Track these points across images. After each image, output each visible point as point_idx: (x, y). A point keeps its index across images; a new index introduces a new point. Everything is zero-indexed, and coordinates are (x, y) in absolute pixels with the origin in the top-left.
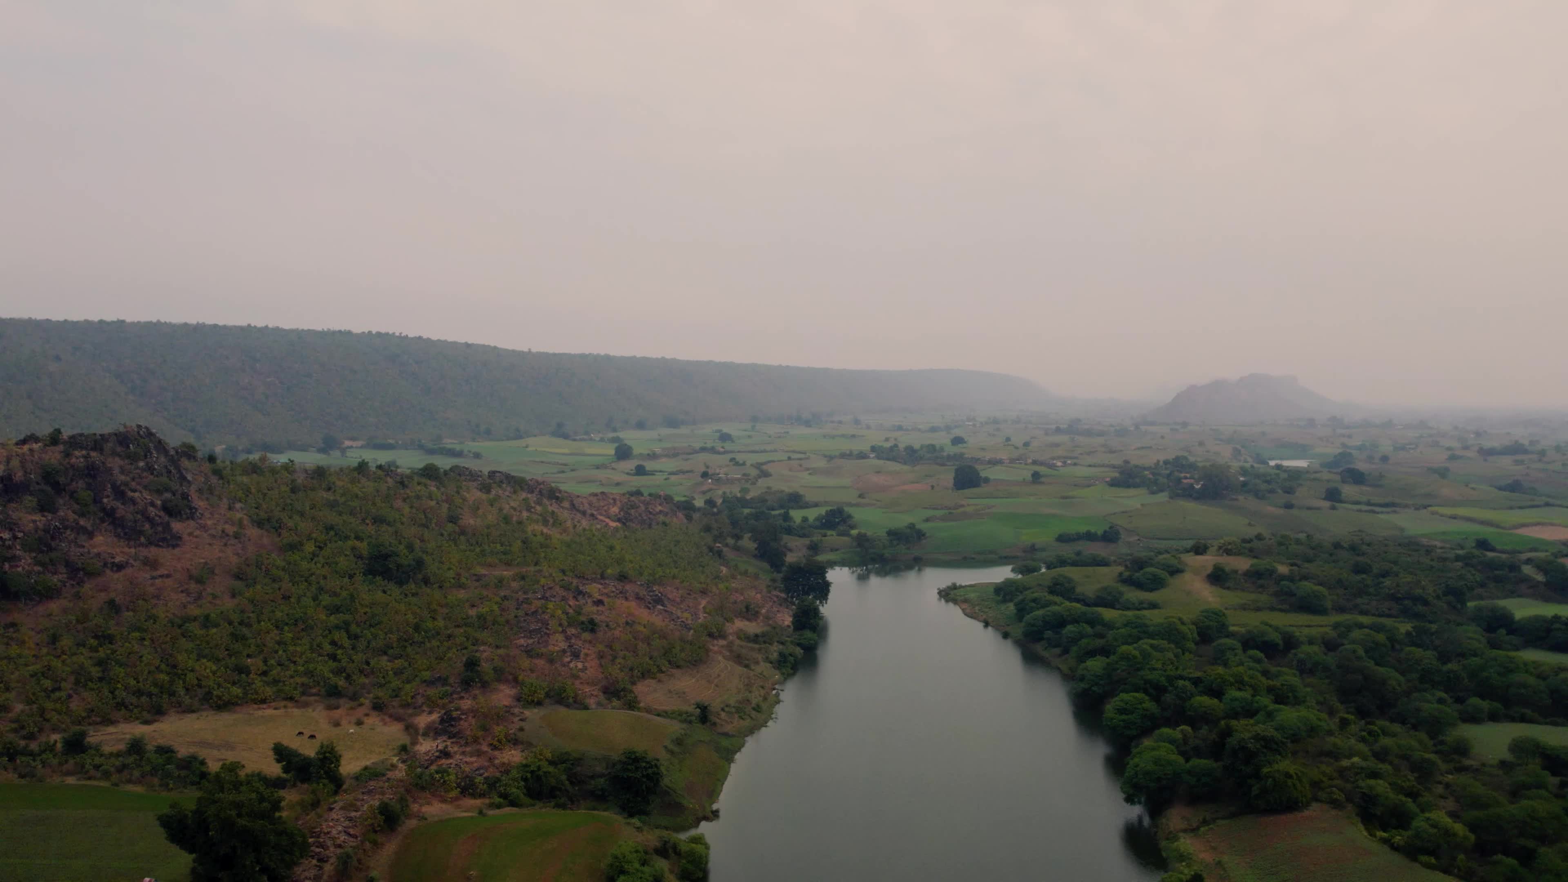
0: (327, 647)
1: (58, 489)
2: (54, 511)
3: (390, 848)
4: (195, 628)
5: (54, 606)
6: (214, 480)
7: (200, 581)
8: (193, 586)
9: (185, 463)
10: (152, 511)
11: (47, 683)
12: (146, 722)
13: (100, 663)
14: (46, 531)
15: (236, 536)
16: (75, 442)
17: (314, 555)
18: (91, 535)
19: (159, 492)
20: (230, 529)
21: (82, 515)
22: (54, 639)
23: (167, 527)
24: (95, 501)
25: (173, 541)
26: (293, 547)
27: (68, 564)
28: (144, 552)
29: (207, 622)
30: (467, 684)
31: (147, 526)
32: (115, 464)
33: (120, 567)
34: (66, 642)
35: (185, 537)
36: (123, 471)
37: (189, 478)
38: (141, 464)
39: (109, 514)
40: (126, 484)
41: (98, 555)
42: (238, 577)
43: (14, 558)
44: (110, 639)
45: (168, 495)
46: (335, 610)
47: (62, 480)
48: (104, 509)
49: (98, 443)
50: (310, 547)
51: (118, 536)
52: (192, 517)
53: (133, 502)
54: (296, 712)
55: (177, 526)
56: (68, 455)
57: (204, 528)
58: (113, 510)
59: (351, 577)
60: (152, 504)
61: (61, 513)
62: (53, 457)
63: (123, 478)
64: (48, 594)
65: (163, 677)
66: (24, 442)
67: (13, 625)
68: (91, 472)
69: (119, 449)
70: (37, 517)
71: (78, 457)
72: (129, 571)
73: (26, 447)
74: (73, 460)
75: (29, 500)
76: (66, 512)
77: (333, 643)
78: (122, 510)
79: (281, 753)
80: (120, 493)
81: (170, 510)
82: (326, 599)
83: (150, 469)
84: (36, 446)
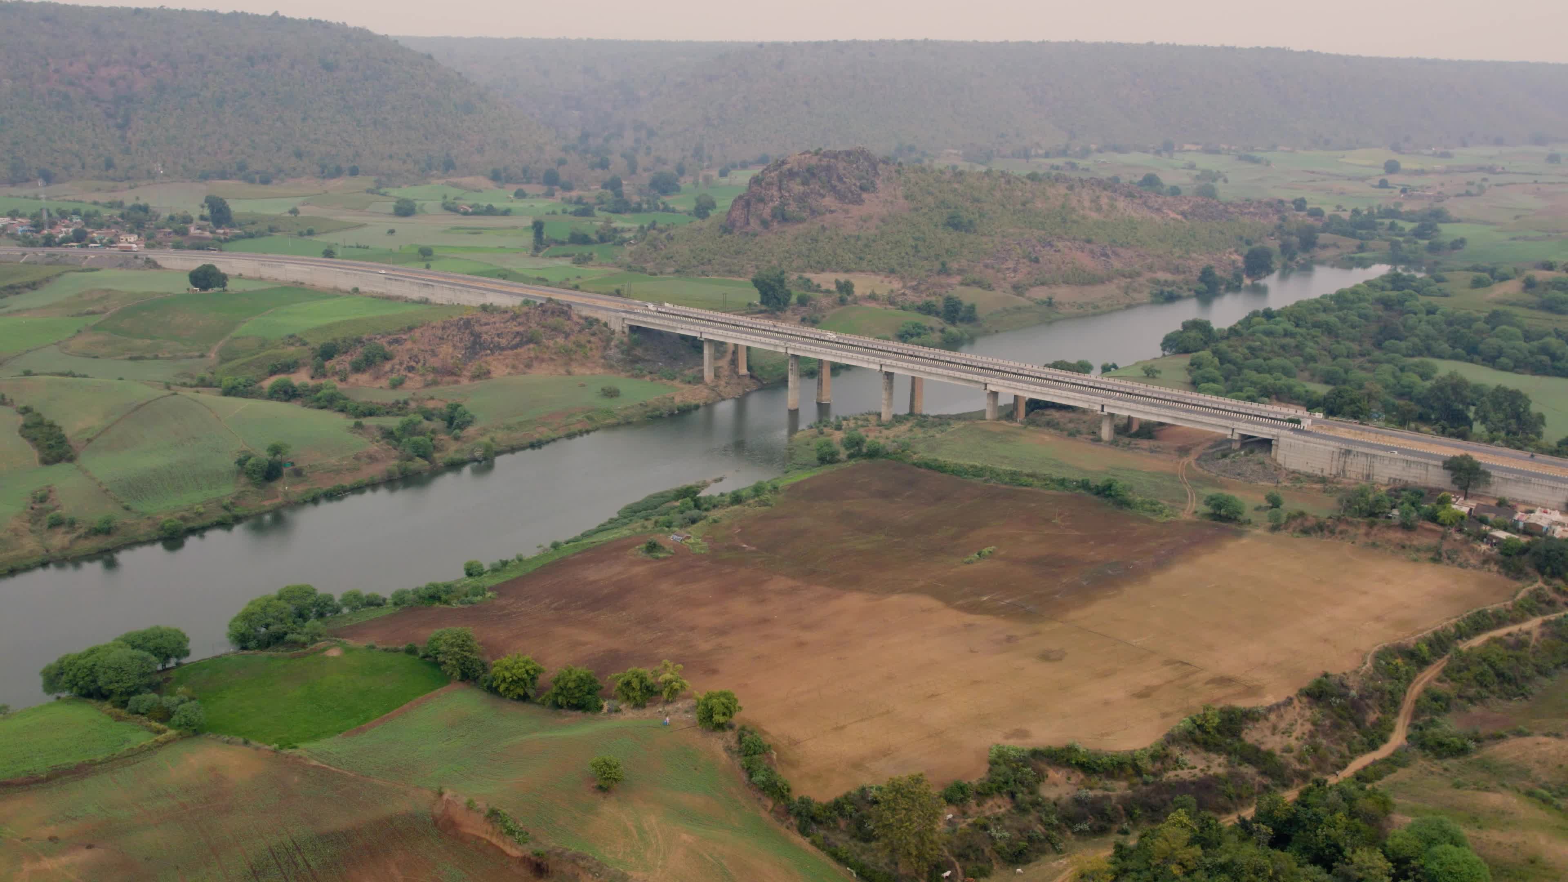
0: (903, 254)
1: (813, 175)
2: (808, 185)
3: (838, 309)
4: (852, 241)
5: (800, 226)
6: (894, 175)
7: (865, 221)
8: (861, 223)
9: (881, 166)
10: (853, 188)
11: (788, 255)
12: (816, 273)
13: (809, 250)
14: (803, 193)
15: (892, 203)
16: (825, 155)
17: (925, 214)
18: (823, 196)
19: (860, 179)
20: (889, 199)
21: (823, 188)
22: (796, 238)
23: (859, 196)
24: (829, 182)
25: (859, 201)
26: (916, 210)
27: (811, 209)
28: (845, 207)
29: (858, 238)
30: (939, 273)
31: (850, 195)
32: (841, 165)
33: (832, 212)
34: (800, 240)
35: (867, 201)
36: (845, 169)
37: (880, 172)
38: (854, 166)
39: (834, 188)
40: (844, 175)
41: (824, 206)
42: (883, 220)
43: (789, 204)
44: (817, 241)
45: (864, 181)
46: (915, 239)
47: (815, 171)
48: (831, 186)
49: (836, 156)
50: (925, 210)
51: (836, 198)
52: (873, 192)
53: (845, 183)
54: (873, 277)
55: (865, 196)
56: (820, 160)
57: (877, 197)
58: (835, 186)
59: (936, 226)
60: (855, 185)
61: (812, 186)
62: (814, 161)
63: (844, 172)
64: (801, 221)
65: (830, 258)
66: (803, 153)
67: (784, 232)
68: (828, 169)
69: (846, 158)
70: (801, 187)
71: (825, 162)
72: (834, 214)
73: (803, 157)
74: (823, 163)
75: (798, 180)
76: (815, 185)
77: (907, 253)
78: (840, 186)
79: (837, 282)
80: (840, 179)
81: (863, 189)
82: (917, 234)
83: (858, 168)
84: (808, 156)
